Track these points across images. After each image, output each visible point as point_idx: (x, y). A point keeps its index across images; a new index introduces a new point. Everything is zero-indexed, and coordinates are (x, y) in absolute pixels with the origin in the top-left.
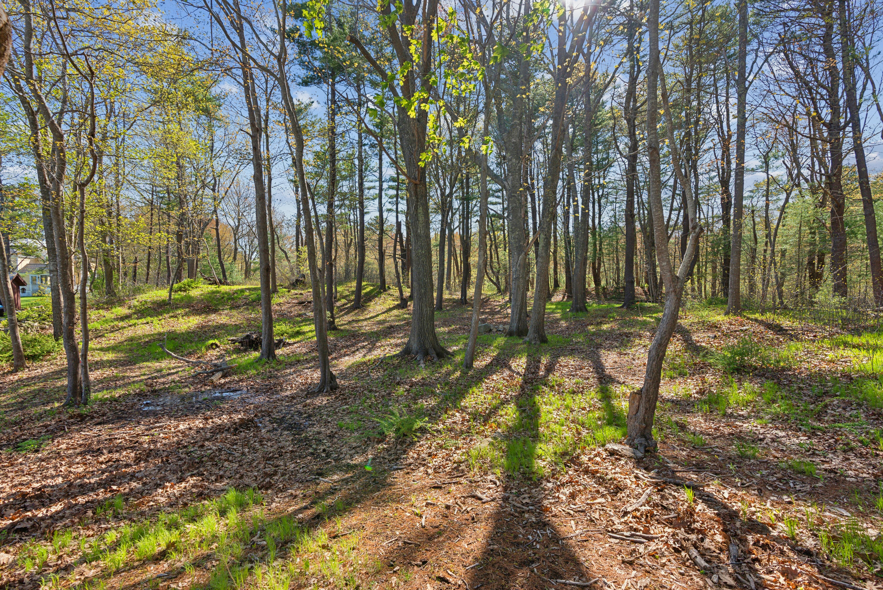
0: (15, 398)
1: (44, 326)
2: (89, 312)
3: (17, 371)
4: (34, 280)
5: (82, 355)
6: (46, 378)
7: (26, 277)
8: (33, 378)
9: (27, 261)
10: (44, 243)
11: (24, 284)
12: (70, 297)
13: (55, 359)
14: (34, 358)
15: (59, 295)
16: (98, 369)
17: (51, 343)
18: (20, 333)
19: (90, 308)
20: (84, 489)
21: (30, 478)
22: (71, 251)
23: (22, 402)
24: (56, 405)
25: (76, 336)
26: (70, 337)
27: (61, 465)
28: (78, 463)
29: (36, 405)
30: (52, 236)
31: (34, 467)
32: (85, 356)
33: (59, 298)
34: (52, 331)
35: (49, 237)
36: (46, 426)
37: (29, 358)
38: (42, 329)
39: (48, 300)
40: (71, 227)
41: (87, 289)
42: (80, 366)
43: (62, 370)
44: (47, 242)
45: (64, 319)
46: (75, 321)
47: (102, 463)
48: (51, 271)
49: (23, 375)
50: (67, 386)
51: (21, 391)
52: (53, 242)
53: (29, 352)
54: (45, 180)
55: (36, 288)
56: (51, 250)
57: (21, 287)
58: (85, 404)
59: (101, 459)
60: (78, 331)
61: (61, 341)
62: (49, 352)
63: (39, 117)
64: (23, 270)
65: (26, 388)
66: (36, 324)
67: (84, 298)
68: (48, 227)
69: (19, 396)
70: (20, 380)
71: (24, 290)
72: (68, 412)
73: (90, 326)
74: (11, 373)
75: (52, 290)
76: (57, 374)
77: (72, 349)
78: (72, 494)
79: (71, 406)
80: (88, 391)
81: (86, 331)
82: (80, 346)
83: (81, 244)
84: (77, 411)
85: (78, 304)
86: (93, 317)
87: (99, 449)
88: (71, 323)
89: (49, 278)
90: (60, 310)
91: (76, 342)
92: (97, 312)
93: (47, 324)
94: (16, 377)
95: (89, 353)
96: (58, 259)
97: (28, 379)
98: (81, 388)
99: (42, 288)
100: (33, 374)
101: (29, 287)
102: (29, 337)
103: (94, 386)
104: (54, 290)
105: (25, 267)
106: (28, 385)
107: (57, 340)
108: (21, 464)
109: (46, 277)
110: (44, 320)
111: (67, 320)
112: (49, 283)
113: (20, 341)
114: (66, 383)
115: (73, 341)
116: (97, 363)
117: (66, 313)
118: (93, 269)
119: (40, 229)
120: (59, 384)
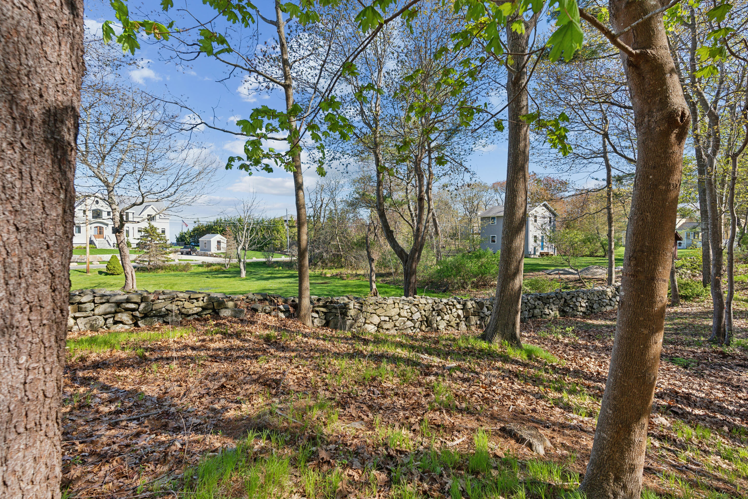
0: (671, 324)
1: (695, 274)
2: (735, 265)
3: (673, 306)
4: (688, 236)
5: (727, 303)
6: (695, 315)
7: (682, 234)
8: (685, 314)
9: (684, 221)
10: (698, 205)
11: (680, 239)
12: (718, 252)
13: (703, 301)
14: (686, 298)
15: (709, 249)
16: (742, 318)
17: (700, 288)
18: (676, 277)
19: (737, 262)
20: (722, 410)
21: (681, 384)
22: (721, 210)
23: (676, 330)
24: (702, 339)
25: (723, 286)
26: (717, 285)
27: (704, 385)
28: (718, 389)
29: (686, 334)
30: (705, 201)
31: (684, 378)
32: (729, 304)
33: (709, 252)
34: (701, 279)
35: (703, 201)
36: (694, 352)
37: (682, 297)
38: (694, 276)
39: (699, 252)
40: (723, 189)
41: (735, 244)
42: (724, 311)
43: (708, 312)
44: (701, 206)
45: (712, 270)
46: (722, 272)
47: (740, 398)
48: (703, 230)
49: (678, 309)
50: (711, 327)
51: (676, 321)
52: (706, 205)
53: (682, 293)
54: (702, 155)
55: (690, 242)
56: (704, 212)
57: (678, 242)
58: (728, 345)
59: (740, 395)
60: (724, 280)
61: (709, 288)
62: (698, 296)
63: (698, 106)
64: (680, 228)
65: (679, 320)
66: (689, 272)
67: (730, 253)
68: (702, 192)
69: (674, 324)
70: (675, 313)
71: (680, 243)
72: (711, 347)
73: (735, 278)
74: (669, 306)
75: (703, 245)
76: (704, 315)
77: (718, 296)
78: (712, 409)
79: (714, 343)
80: (731, 336)
81: (731, 282)
82: (726, 295)
83: (731, 203)
84: (720, 349)
85: (725, 257)
86: (740, 270)
87: (738, 386)
88: (718, 273)
89: (700, 234)
90: (709, 262)
91: (722, 291)
92: (745, 265)
93: (697, 273)
94: (673, 310)
95: (733, 302)
96: (710, 221)
97: (681, 313)
98: (724, 330)
99: (695, 243)
100: (685, 310)
101: (684, 242)
102: (683, 281)
103: (738, 332)
104: (705, 245)
105: (682, 225)
106: (681, 318)
107: (705, 286)
108: (675, 372)
109: (698, 233)
110: (695, 269)
111: (715, 272)
112: (700, 238)
113: (677, 283)
114: (711, 324)
115: (720, 289)
116: (741, 312)
117: (714, 266)
118: (743, 225)
119: (696, 195)
120: (705, 323)
